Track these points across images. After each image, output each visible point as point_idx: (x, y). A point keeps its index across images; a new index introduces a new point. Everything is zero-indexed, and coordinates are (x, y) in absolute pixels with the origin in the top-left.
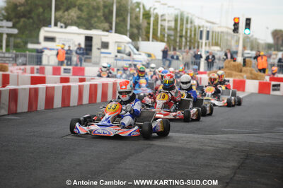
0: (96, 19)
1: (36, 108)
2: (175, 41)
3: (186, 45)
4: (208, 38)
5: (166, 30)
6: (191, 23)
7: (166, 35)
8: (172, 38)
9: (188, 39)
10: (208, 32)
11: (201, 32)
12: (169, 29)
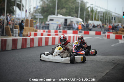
0: (72, 13)
1: (41, 45)
2: (103, 21)
3: (108, 22)
4: (115, 20)
5: (100, 17)
6: (110, 14)
7: (100, 19)
8: (102, 20)
9: (109, 20)
10: (115, 18)
11: (112, 18)
12: (101, 16)
